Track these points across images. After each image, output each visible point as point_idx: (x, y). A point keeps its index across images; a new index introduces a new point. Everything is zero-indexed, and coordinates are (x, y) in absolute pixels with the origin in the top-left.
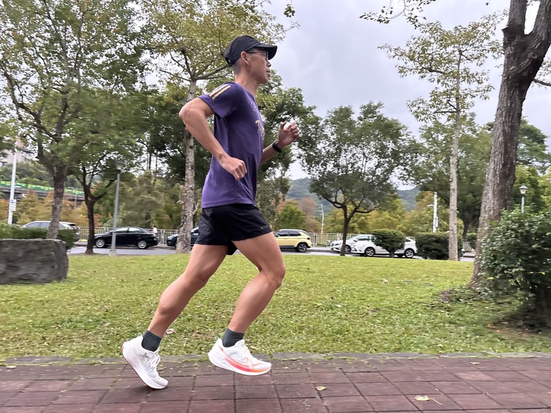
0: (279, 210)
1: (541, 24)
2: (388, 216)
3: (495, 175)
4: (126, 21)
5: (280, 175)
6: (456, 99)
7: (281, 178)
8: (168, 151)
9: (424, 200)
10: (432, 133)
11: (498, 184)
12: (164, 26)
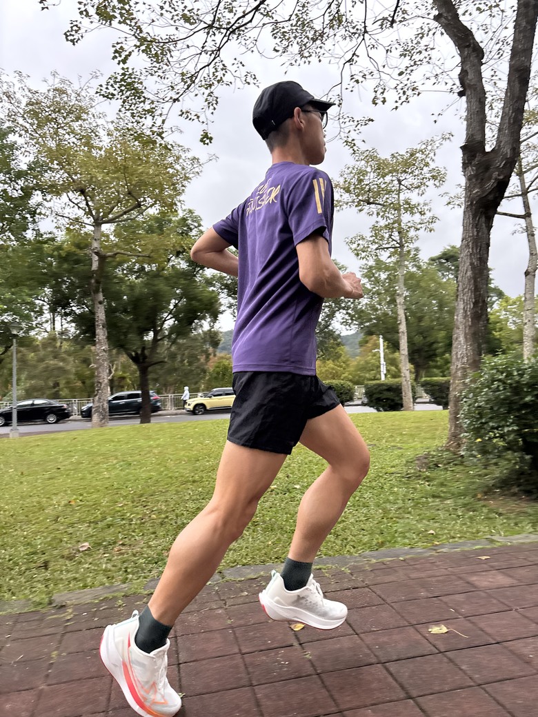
0: (211, 366)
1: (504, 139)
2: (332, 366)
3: (465, 317)
4: (8, 156)
5: (209, 328)
6: (399, 233)
7: (210, 331)
8: (74, 308)
9: (369, 345)
10: (374, 271)
11: (470, 326)
12: (55, 162)
